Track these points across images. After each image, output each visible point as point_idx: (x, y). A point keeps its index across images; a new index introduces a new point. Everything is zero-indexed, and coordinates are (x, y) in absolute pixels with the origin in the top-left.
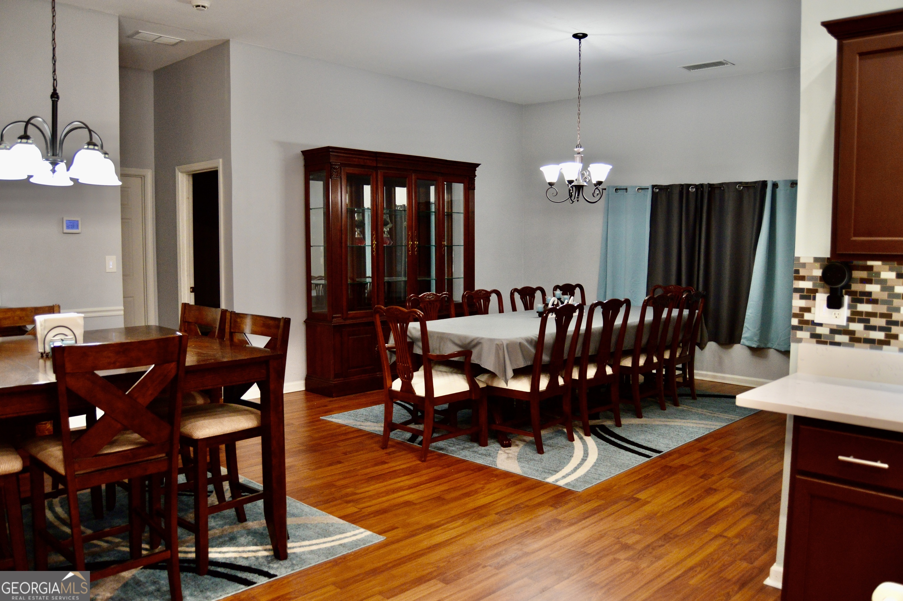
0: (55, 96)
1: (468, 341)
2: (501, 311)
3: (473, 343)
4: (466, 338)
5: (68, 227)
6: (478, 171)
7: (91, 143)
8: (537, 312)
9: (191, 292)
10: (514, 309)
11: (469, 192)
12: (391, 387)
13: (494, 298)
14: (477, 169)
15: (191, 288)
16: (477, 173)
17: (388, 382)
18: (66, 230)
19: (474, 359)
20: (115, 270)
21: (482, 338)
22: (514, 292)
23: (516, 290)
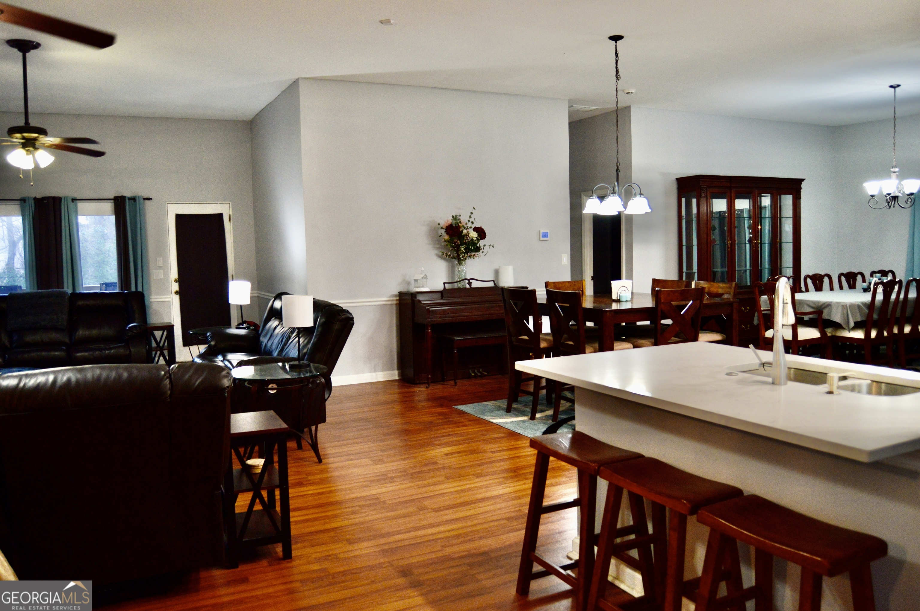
0: (617, 170)
1: (820, 304)
2: (832, 289)
3: (825, 306)
4: (818, 302)
5: (543, 237)
6: (804, 185)
7: (641, 194)
8: (862, 289)
9: (592, 280)
10: (841, 288)
11: (796, 201)
12: (765, 335)
13: (826, 280)
14: (803, 183)
15: (592, 277)
16: (802, 186)
17: (763, 332)
18: (541, 239)
19: (825, 316)
20: (566, 263)
21: (831, 302)
22: (841, 276)
23: (842, 274)
